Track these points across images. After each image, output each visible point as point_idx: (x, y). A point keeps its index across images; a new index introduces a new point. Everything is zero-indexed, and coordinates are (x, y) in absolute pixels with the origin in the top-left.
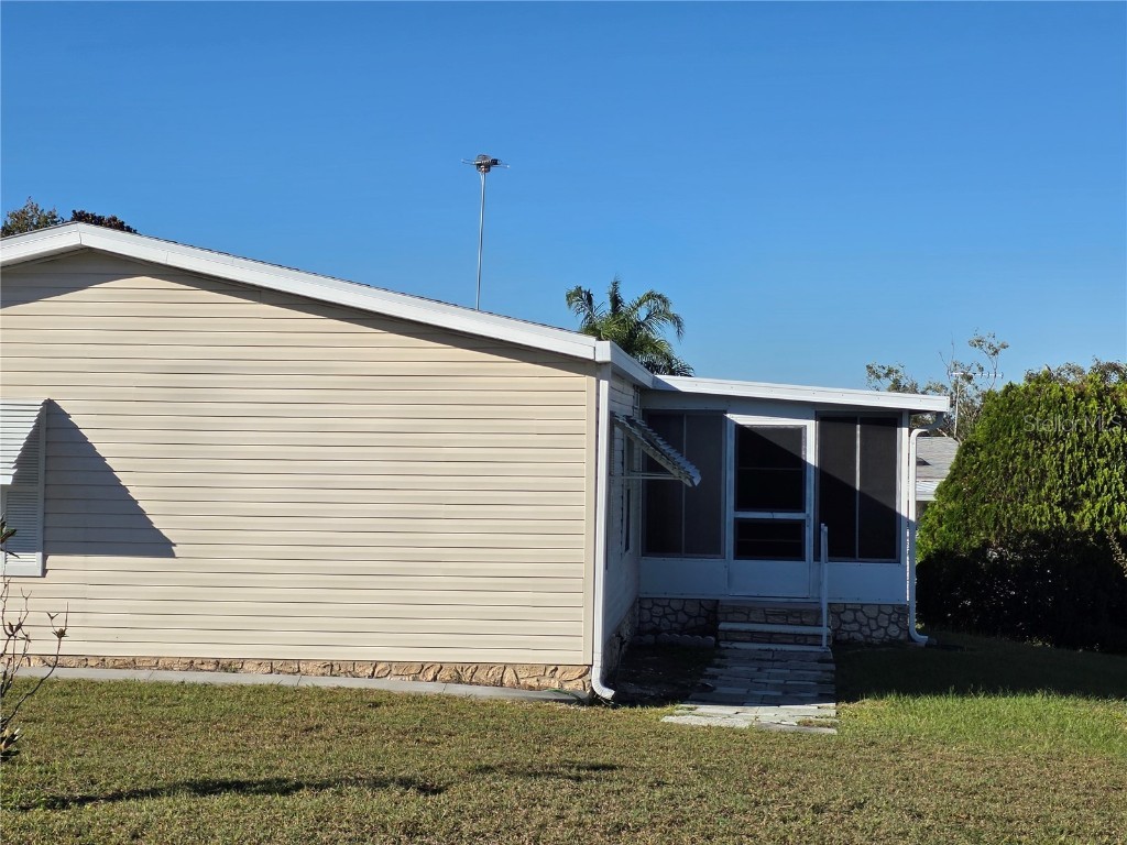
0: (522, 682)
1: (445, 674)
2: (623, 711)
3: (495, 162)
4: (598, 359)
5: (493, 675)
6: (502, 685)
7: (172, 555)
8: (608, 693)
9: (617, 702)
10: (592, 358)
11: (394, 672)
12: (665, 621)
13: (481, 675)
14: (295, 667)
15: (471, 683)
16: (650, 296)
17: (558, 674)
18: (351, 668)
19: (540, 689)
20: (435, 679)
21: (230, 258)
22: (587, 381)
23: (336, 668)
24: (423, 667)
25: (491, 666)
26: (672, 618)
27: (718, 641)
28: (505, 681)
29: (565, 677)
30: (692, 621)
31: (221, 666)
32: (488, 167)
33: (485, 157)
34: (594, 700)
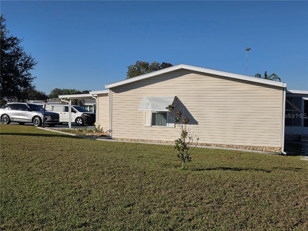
0: (267, 150)
1: (251, 148)
2: (289, 157)
3: (250, 49)
4: (284, 87)
5: (261, 149)
6: (263, 151)
7: (198, 124)
8: (285, 153)
9: (287, 155)
10: (282, 86)
11: (241, 147)
12: (288, 139)
13: (258, 149)
14: (221, 146)
15: (256, 150)
16: (273, 74)
17: (274, 149)
18: (232, 146)
19: (271, 152)
20: (249, 149)
21: (209, 69)
22: (281, 91)
23: (229, 146)
24: (246, 147)
25: (260, 147)
26: (290, 138)
27: (301, 143)
28: (263, 150)
29: (276, 150)
30: (295, 139)
31: (207, 145)
32: (248, 50)
33: (248, 48)
34: (282, 154)
